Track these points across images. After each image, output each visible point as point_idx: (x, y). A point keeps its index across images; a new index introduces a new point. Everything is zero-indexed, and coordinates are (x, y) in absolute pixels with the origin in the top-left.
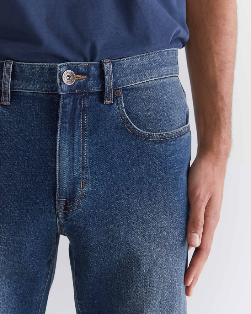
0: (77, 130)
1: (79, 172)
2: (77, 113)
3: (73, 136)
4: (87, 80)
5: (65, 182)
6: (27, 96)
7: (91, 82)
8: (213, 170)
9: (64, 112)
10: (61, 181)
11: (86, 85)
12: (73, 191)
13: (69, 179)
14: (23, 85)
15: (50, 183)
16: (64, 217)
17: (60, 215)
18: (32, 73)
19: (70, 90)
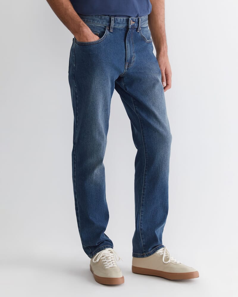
1: (132, 54)
7: (136, 24)
10: (128, 57)
11: (134, 25)
12: (131, 60)
13: (130, 56)
14: (117, 25)
15: (124, 57)
16: (127, 69)
17: (126, 68)
18: (120, 21)
19: (131, 27)
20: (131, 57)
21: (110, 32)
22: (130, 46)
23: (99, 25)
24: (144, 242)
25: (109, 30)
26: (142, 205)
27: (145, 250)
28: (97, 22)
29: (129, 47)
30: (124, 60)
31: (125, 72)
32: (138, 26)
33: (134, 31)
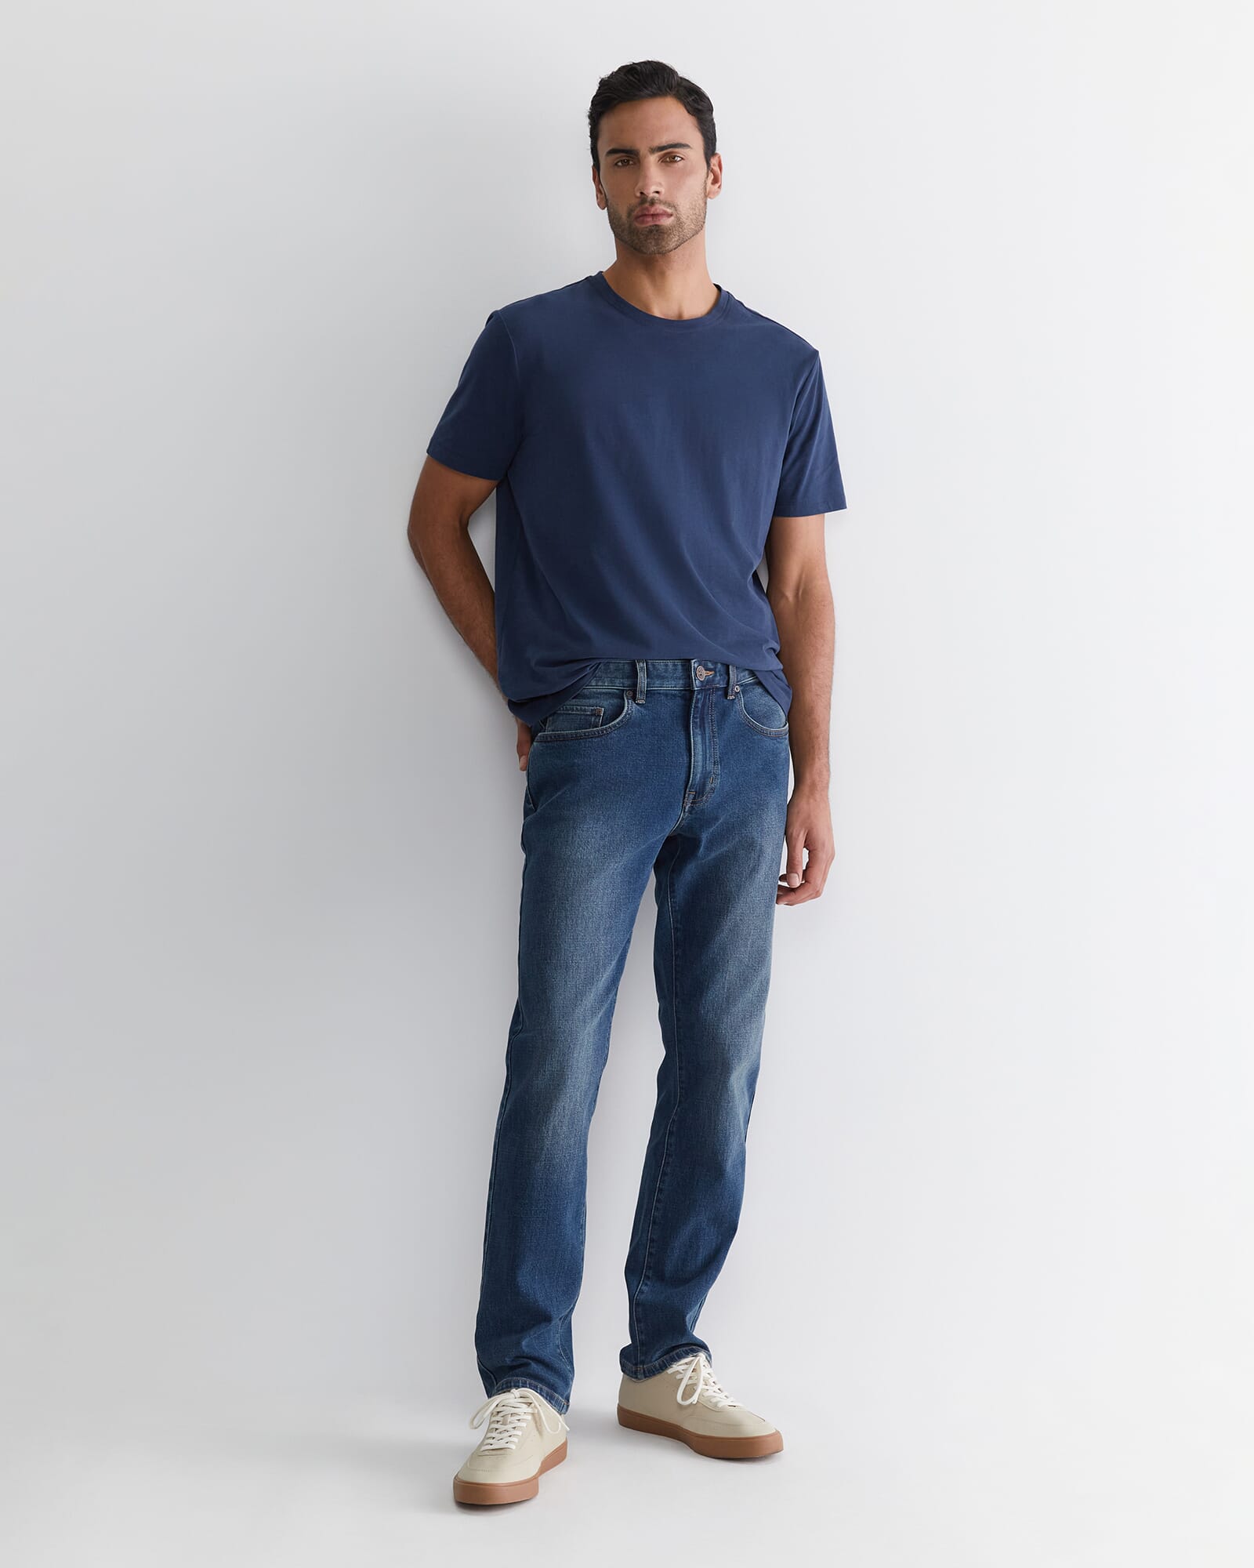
0: (706, 725)
1: (710, 767)
2: (706, 708)
3: (705, 731)
4: (715, 676)
5: (699, 775)
6: (660, 693)
7: (718, 678)
9: (696, 707)
10: (695, 775)
11: (713, 680)
12: (704, 785)
13: (702, 773)
14: (657, 683)
15: (683, 776)
16: (690, 812)
17: (687, 808)
18: (666, 671)
19: (702, 686)
20: (706, 776)
21: (637, 704)
22: (704, 743)
23: (604, 691)
24: (642, 1332)
25: (634, 699)
26: (654, 1223)
27: (643, 1358)
28: (597, 681)
29: (700, 747)
30: (682, 783)
31: (683, 819)
32: (728, 683)
33: (714, 698)
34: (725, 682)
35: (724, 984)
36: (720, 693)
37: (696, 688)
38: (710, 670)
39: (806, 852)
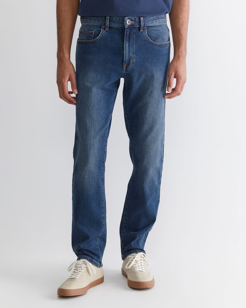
0: (131, 40)
1: (131, 55)
2: (131, 34)
3: (130, 42)
4: (135, 23)
6: (114, 28)
7: (136, 24)
8: (177, 62)
10: (125, 58)
11: (134, 25)
12: (129, 61)
13: (128, 57)
14: (113, 24)
15: (121, 58)
16: (126, 71)
17: (124, 69)
18: (116, 20)
19: (129, 26)
21: (106, 31)
22: (129, 46)
29: (127, 48)
30: (121, 61)
32: (140, 25)
33: (134, 31)
34: (139, 25)
35: (144, 131)
36: (137, 29)
37: (126, 27)
38: (133, 21)
39: (175, 79)
